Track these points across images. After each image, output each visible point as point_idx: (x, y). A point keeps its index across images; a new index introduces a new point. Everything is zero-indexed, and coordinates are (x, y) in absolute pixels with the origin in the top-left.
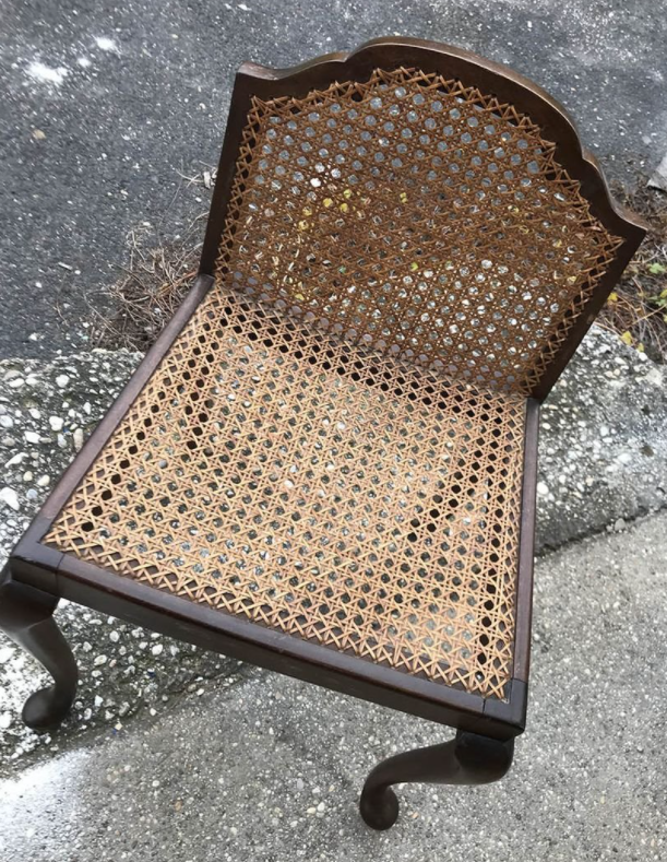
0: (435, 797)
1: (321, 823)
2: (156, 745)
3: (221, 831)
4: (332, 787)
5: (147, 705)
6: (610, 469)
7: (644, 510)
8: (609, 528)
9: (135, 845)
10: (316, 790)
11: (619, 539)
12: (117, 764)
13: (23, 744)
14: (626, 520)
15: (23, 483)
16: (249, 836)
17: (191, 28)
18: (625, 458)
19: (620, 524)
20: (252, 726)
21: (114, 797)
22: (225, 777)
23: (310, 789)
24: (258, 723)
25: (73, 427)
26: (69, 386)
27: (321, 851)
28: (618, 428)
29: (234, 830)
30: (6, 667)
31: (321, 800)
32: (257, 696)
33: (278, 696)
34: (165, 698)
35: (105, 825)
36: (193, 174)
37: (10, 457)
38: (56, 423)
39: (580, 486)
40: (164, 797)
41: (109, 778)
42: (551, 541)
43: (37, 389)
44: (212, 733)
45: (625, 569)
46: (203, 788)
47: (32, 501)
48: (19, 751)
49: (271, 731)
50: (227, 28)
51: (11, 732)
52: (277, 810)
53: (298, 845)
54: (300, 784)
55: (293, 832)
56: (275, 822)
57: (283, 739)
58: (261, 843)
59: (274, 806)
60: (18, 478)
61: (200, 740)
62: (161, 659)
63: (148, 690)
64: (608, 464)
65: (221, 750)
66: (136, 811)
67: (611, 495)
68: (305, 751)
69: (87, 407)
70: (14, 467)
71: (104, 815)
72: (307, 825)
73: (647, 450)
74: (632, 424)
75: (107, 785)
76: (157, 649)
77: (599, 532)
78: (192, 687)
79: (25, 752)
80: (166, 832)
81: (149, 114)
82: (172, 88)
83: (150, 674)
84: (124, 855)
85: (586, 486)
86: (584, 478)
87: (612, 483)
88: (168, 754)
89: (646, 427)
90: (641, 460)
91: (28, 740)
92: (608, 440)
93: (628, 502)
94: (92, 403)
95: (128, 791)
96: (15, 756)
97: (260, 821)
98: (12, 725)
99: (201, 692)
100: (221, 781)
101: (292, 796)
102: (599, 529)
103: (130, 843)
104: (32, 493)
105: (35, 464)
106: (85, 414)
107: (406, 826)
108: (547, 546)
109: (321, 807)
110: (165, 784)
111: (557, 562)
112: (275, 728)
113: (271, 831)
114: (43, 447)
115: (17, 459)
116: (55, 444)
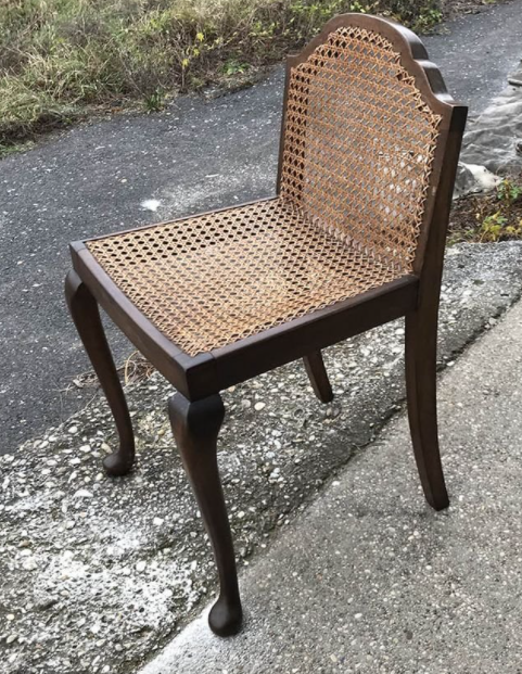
0: (488, 493)
1: (423, 540)
2: (279, 557)
3: (359, 575)
4: (415, 522)
5: (256, 544)
6: (463, 301)
7: (502, 309)
8: (487, 326)
9: (306, 608)
10: (405, 527)
11: (498, 327)
12: (261, 578)
13: (190, 599)
14: (495, 317)
15: (86, 484)
16: (380, 569)
17: (8, 314)
18: (467, 293)
19: (492, 321)
20: (336, 518)
21: (273, 593)
22: (339, 550)
23: (400, 529)
24: (338, 516)
25: (98, 444)
26: (79, 430)
27: (435, 553)
28: (450, 281)
29: (367, 571)
30: (147, 571)
31: (413, 530)
32: (326, 503)
33: (340, 497)
34: (266, 535)
35: (278, 608)
36: (65, 386)
37: (68, 477)
38: (86, 448)
39: (450, 317)
40: (306, 579)
41: (261, 586)
42: (454, 348)
43: (60, 441)
44: (312, 534)
45: (514, 337)
46: (329, 561)
47: (99, 489)
48: (189, 605)
49: (350, 515)
50: (33, 301)
51: (177, 597)
52: (387, 548)
53: (417, 558)
54: (393, 530)
55: (408, 553)
56: (391, 554)
57: (361, 515)
58: (391, 568)
59: (384, 547)
60: (81, 483)
61: (307, 540)
62: (247, 519)
63: (251, 537)
64: (459, 300)
65: (324, 539)
66: (293, 593)
67: (474, 311)
68: (381, 513)
69: (100, 433)
70: (74, 480)
71: (273, 604)
72: (415, 546)
73: (477, 282)
74: (458, 276)
75: (263, 590)
76: (241, 514)
77: (481, 331)
78: (279, 522)
79: (194, 603)
80: (322, 592)
81: (11, 371)
82: (17, 350)
83: (246, 529)
84: (304, 616)
85: (454, 316)
86: (450, 313)
87: (470, 307)
88: (291, 556)
89: (468, 273)
90: (478, 288)
91: (191, 595)
92: (449, 290)
93: (487, 309)
94: (102, 430)
95: (279, 586)
96: (189, 609)
97: (381, 559)
98: (175, 594)
99: (287, 522)
100: (338, 553)
101: (392, 537)
102: (482, 330)
103: (302, 609)
104: (95, 486)
105: (87, 472)
106: (101, 436)
107: (482, 515)
108: (454, 352)
109: (416, 533)
110: (301, 572)
111: (467, 356)
112: (352, 512)
113: (393, 559)
114: (85, 463)
115: (74, 475)
116: (92, 458)
